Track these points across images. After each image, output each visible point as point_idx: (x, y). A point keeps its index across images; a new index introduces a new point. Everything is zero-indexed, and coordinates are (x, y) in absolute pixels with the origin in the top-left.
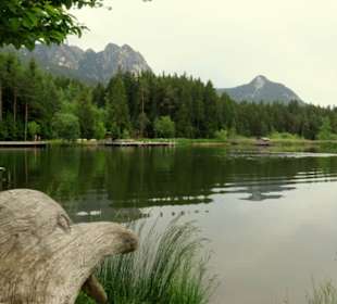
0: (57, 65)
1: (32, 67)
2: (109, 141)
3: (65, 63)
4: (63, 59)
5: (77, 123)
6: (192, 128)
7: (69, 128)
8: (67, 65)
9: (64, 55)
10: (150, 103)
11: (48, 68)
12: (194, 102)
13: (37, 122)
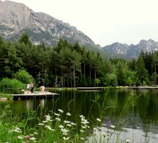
0: (117, 54)
1: (98, 54)
2: (135, 87)
3: (120, 52)
4: (119, 50)
5: (116, 78)
7: (112, 80)
8: (121, 53)
9: (119, 48)
11: (112, 55)
13: (99, 79)
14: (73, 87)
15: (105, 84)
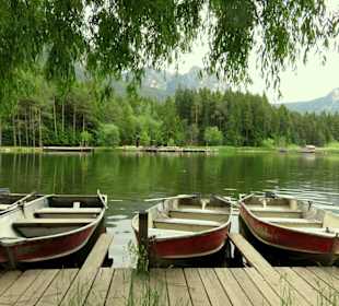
0: (149, 87)
4: (154, 82)
5: (118, 133)
6: (239, 137)
7: (109, 136)
8: (152, 86)
10: (203, 116)
12: (242, 114)
13: (89, 132)
14: (37, 145)
15: (99, 141)
